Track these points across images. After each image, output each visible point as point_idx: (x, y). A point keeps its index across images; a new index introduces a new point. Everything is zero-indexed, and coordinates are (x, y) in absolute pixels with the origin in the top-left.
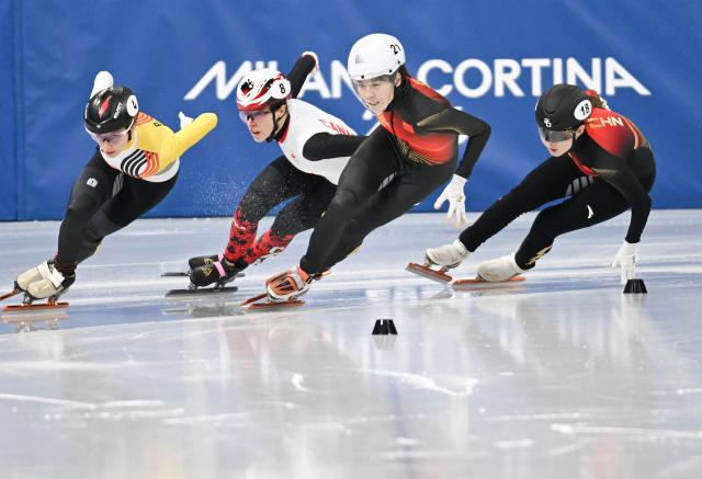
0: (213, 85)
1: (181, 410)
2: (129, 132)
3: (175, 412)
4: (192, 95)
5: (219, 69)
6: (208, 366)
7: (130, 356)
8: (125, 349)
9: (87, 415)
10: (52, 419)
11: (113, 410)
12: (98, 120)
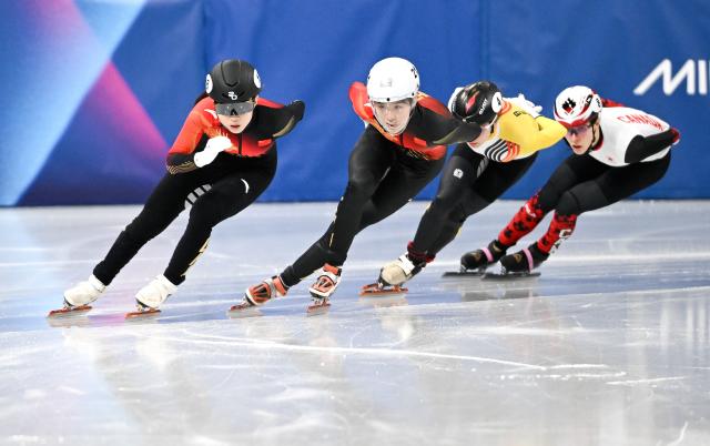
0: (660, 82)
1: (623, 373)
2: (493, 127)
3: (617, 375)
4: (641, 89)
5: (665, 67)
6: (648, 334)
7: (579, 323)
8: (574, 317)
9: (538, 376)
10: (506, 379)
11: (562, 372)
12: (465, 115)
